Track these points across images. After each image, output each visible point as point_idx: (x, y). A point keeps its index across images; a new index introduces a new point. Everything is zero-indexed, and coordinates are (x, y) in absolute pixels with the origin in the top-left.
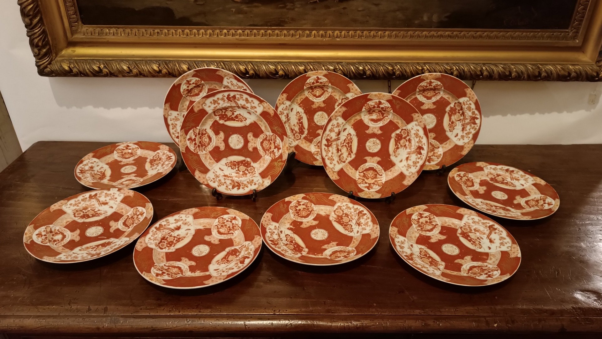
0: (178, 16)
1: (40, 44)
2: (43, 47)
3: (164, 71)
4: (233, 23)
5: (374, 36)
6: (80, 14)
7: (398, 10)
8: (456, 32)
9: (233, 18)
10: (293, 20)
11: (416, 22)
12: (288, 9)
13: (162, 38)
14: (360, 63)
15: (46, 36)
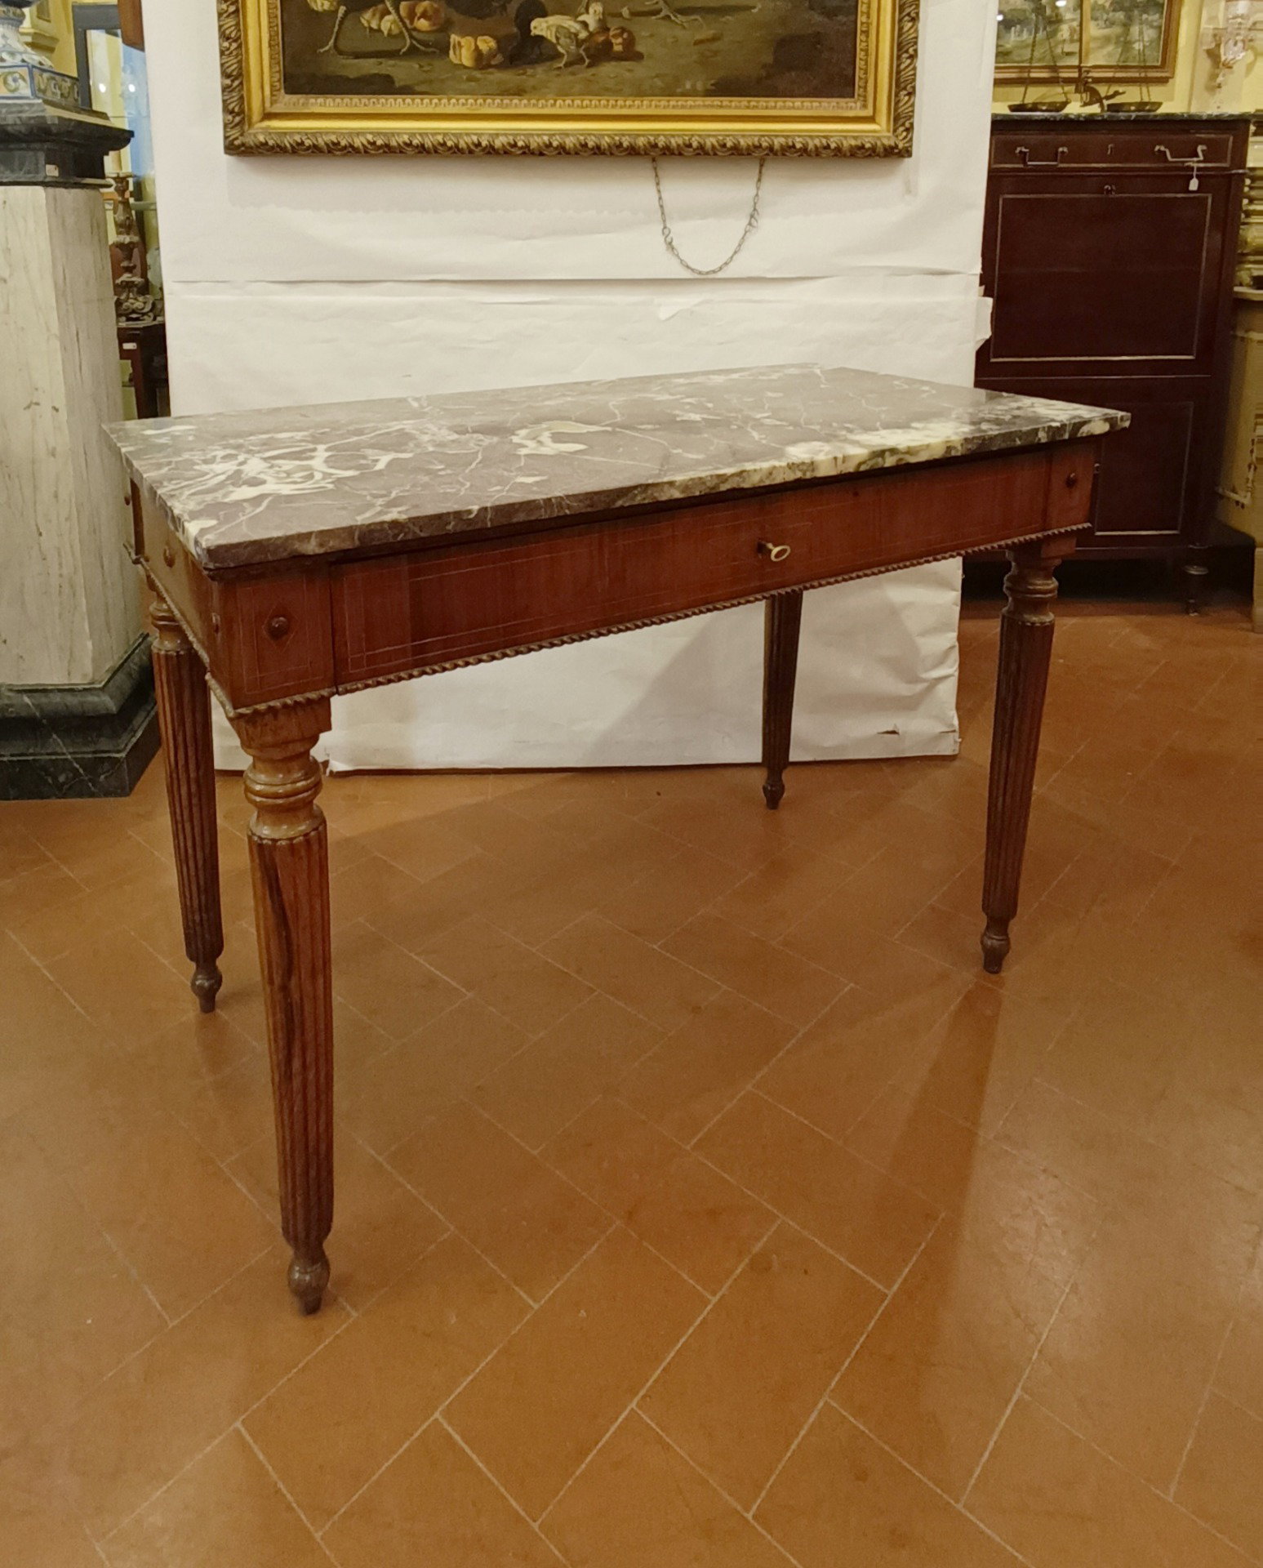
0: (397, 85)
1: (236, 110)
2: (238, 114)
3: (379, 142)
4: (463, 93)
5: (630, 106)
6: (285, 82)
7: (657, 76)
8: (726, 100)
9: (465, 86)
10: (534, 88)
11: (679, 90)
12: (528, 75)
13: (379, 109)
14: (616, 135)
15: (243, 103)
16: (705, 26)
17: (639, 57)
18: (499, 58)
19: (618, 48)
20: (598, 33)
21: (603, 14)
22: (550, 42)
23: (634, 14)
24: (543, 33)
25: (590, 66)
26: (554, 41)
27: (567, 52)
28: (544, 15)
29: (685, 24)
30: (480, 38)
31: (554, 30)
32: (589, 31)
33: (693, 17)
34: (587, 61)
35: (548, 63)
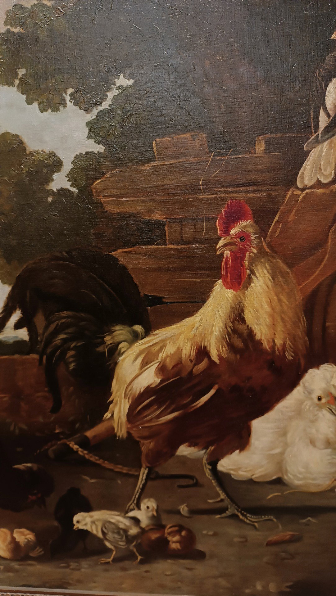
7: (220, 576)
10: (79, 581)
12: (72, 569)
16: (280, 526)
17: (200, 556)
18: (38, 551)
19: (174, 546)
20: (151, 529)
21: (157, 511)
22: (95, 537)
23: (194, 512)
24: (88, 528)
25: (142, 562)
26: (100, 535)
27: (115, 547)
28: (88, 509)
29: (256, 524)
30: (15, 531)
31: (100, 525)
32: (141, 528)
33: (267, 517)
34: (139, 558)
35: (95, 558)
